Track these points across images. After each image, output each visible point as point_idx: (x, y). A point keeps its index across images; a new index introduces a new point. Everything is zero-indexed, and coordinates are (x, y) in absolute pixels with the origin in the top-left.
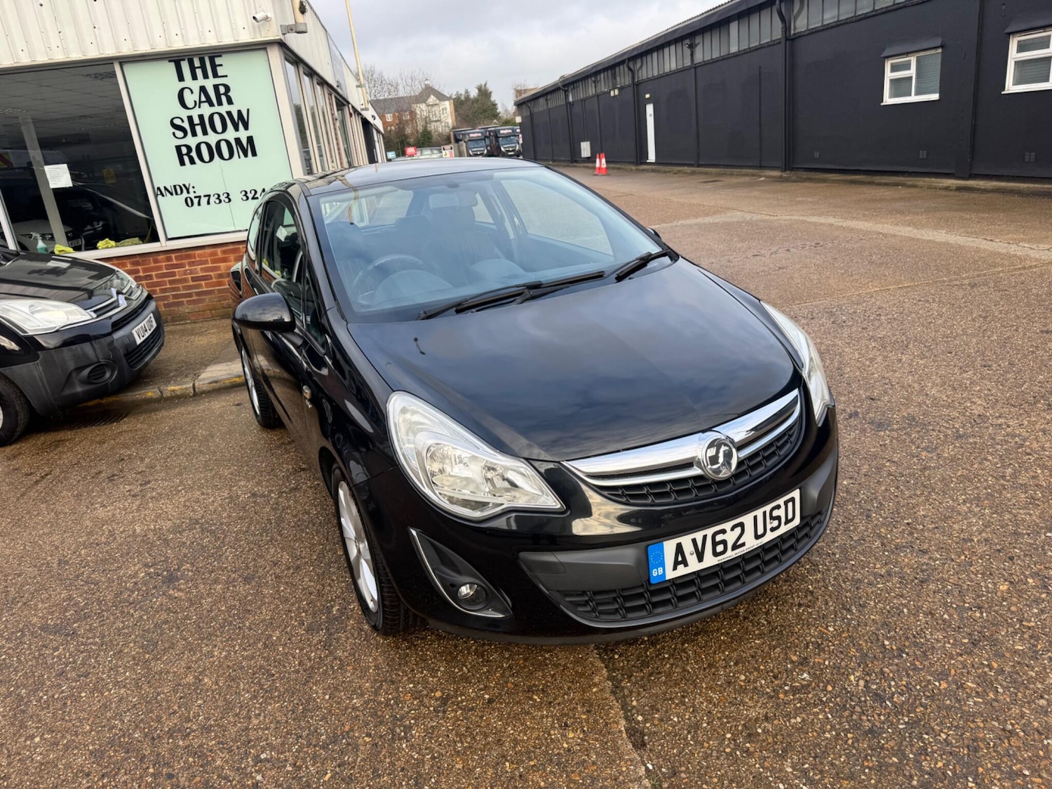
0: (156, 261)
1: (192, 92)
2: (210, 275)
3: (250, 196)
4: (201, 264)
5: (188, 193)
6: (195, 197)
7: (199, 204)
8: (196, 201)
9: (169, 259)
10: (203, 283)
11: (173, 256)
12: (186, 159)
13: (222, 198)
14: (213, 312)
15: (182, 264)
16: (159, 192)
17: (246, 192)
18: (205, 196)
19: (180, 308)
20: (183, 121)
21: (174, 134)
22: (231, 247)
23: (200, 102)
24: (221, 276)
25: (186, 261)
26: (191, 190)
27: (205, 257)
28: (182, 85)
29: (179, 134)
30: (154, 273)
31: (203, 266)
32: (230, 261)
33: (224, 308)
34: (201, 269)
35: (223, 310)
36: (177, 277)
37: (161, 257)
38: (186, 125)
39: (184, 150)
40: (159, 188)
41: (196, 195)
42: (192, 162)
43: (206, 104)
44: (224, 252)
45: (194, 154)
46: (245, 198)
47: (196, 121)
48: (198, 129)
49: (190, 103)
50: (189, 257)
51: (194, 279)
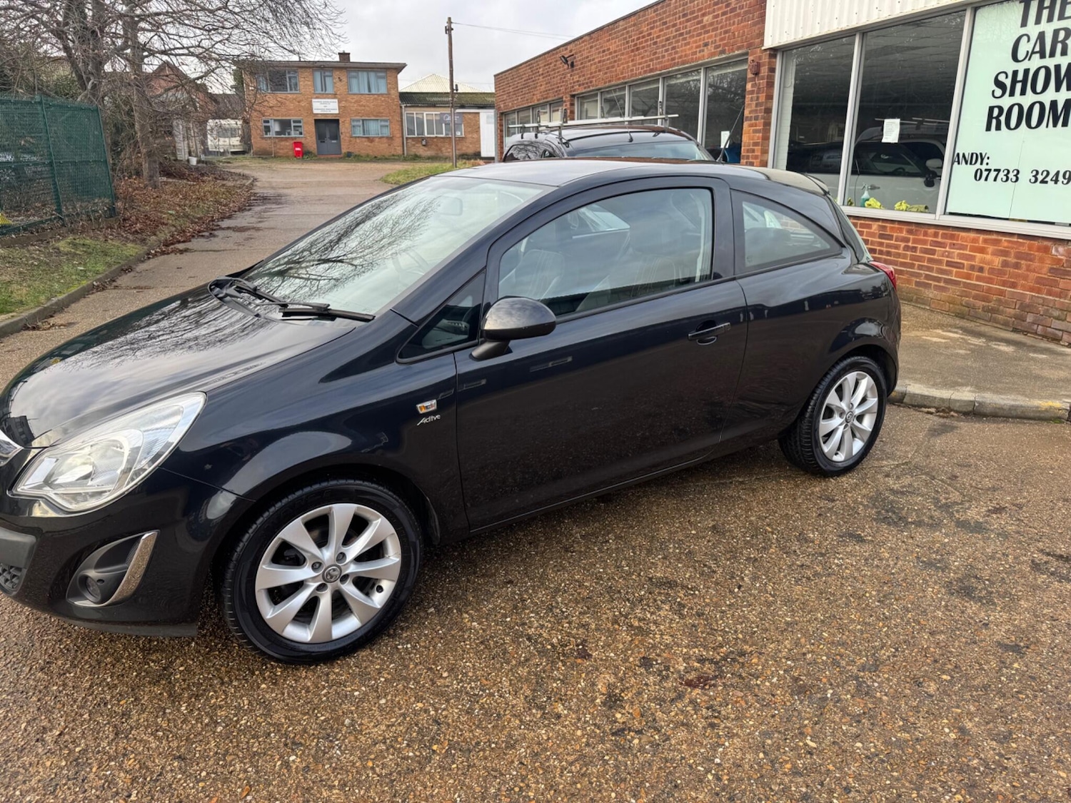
0: (926, 234)
1: (1029, 41)
2: (963, 264)
3: (1040, 177)
4: (960, 249)
5: (981, 164)
6: (986, 170)
7: (986, 179)
8: (985, 174)
9: (936, 235)
10: (955, 270)
11: (941, 232)
12: (994, 122)
13: (1011, 176)
14: (951, 306)
15: (944, 243)
16: (957, 159)
17: (1037, 172)
18: (995, 170)
19: (926, 291)
20: (1007, 77)
21: (993, 91)
22: (994, 237)
23: (1033, 52)
24: (972, 268)
25: (948, 241)
26: (986, 161)
27: (966, 241)
28: (1024, 31)
29: (998, 92)
30: (919, 246)
31: (962, 252)
32: (987, 253)
33: (962, 305)
34: (959, 254)
35: (960, 307)
36: (935, 257)
37: (931, 231)
38: (1008, 82)
39: (996, 112)
40: (958, 155)
41: (988, 167)
42: (998, 128)
43: (1038, 55)
44: (985, 241)
45: (1003, 118)
46: (1033, 179)
47: (1020, 77)
48: (1019, 86)
49: (1021, 55)
50: (952, 237)
51: (949, 264)
